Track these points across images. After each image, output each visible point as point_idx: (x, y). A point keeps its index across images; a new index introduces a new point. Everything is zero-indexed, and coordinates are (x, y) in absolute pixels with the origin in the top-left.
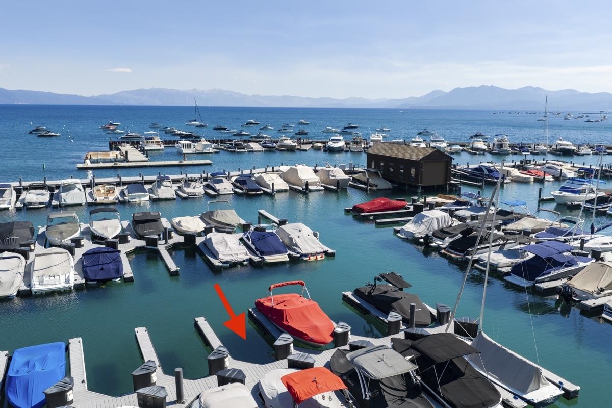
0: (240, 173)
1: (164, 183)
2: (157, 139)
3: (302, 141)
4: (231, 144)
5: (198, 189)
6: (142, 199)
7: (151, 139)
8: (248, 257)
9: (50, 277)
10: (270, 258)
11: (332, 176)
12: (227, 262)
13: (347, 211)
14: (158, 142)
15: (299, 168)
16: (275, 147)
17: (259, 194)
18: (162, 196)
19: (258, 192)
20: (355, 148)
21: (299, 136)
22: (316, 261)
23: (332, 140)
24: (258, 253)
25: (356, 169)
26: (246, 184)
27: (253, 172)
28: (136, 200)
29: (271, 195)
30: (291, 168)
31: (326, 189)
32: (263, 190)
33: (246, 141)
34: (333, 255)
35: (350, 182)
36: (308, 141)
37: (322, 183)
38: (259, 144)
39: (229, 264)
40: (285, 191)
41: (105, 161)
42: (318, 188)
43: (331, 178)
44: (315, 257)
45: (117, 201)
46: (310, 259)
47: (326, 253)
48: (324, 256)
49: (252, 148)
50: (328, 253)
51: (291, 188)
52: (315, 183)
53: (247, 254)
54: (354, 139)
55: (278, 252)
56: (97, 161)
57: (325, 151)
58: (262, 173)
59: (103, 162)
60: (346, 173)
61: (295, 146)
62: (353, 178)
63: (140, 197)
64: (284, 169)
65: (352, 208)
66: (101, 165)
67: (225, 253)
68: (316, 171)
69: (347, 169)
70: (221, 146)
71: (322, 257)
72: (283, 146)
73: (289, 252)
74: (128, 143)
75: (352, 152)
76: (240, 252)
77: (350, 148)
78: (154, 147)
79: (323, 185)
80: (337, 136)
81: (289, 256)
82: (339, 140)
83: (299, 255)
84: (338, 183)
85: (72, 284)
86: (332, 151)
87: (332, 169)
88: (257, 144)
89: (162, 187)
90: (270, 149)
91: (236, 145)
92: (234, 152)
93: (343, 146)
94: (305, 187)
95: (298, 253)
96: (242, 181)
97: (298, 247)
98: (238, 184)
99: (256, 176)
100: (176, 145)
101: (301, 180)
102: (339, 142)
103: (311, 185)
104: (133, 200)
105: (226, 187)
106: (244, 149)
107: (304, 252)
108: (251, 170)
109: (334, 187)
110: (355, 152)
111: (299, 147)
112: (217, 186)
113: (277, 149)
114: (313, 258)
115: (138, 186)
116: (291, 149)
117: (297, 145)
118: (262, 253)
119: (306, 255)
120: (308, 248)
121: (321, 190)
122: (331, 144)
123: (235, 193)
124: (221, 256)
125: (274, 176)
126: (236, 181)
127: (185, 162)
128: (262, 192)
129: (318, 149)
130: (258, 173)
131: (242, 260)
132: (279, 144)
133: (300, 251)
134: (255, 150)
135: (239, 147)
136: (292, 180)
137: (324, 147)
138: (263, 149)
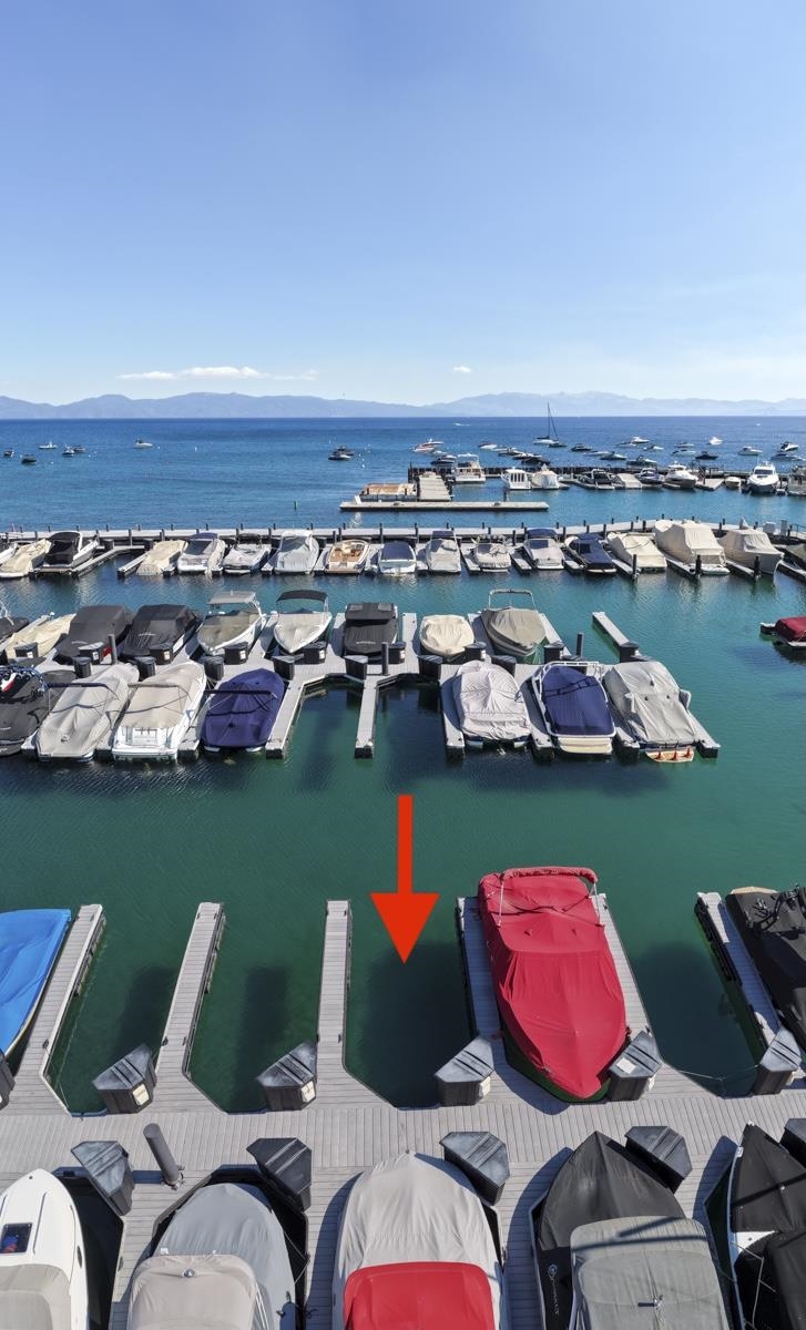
0: (583, 530)
1: (446, 542)
2: (476, 465)
3: (707, 471)
4: (589, 475)
5: (501, 557)
6: (404, 570)
7: (467, 465)
8: (526, 732)
9: (142, 730)
10: (571, 743)
11: (749, 547)
12: (478, 739)
13: (766, 631)
14: (477, 470)
15: (689, 525)
16: (660, 483)
17: (607, 573)
18: (436, 567)
19: (607, 571)
20: (797, 489)
21: (702, 463)
22: (673, 764)
23: (758, 472)
24: (548, 725)
25: (793, 534)
26: (589, 552)
27: (610, 527)
28: (393, 570)
29: (629, 578)
30: (674, 526)
31: (734, 571)
32: (617, 567)
33: (616, 471)
34: (712, 753)
35: (781, 562)
36: (716, 473)
37: (728, 558)
38: (636, 477)
39: (481, 744)
40: (660, 571)
41: (387, 499)
42: (718, 569)
43: (746, 550)
44: (671, 753)
45: (359, 571)
46: (659, 757)
47: (698, 745)
48: (692, 752)
49: (624, 483)
50: (703, 747)
51: (670, 565)
52: (714, 559)
53: (525, 726)
54: (794, 471)
55: (591, 730)
56: (376, 499)
57: (744, 492)
58: (622, 532)
59: (383, 501)
60: (774, 540)
61: (694, 481)
62: (787, 554)
63: (399, 566)
64: (662, 525)
65: (774, 625)
66: (380, 504)
67: (479, 717)
68: (719, 534)
69: (777, 532)
70: (575, 477)
71: (687, 755)
72: (675, 480)
73: (618, 731)
74: (434, 471)
75: (790, 495)
76: (512, 719)
77: (787, 488)
78: (471, 478)
79: (731, 563)
80: (764, 465)
81: (616, 741)
82: (769, 472)
83: (637, 745)
84: (757, 562)
85: (173, 751)
86: (755, 491)
87: (750, 531)
88: (632, 476)
89: (440, 551)
90: (652, 487)
91: (597, 477)
92: (593, 489)
93: (776, 484)
94: (694, 566)
95: (637, 738)
96: (582, 547)
97: (639, 723)
98: (574, 552)
99: (611, 537)
100: (502, 475)
101: (689, 550)
102: (770, 476)
103: (707, 562)
104: (388, 571)
105: (551, 556)
106: (610, 484)
107: (650, 738)
108: (605, 526)
109: (749, 571)
110: (795, 495)
111: (700, 483)
112: (536, 554)
113: (664, 486)
114: (666, 756)
115: (400, 546)
116: (687, 487)
117: (697, 479)
118: (557, 728)
119: (653, 746)
120: (662, 729)
121: (723, 574)
122: (754, 479)
123: (567, 568)
124: (468, 725)
125: (643, 540)
126: (573, 545)
127: (504, 505)
128: (614, 570)
129: (733, 487)
130: (615, 532)
131: (510, 738)
132: (668, 476)
133: (641, 734)
134: (627, 486)
135: (603, 480)
136: (674, 547)
137: (743, 483)
138: (642, 485)
